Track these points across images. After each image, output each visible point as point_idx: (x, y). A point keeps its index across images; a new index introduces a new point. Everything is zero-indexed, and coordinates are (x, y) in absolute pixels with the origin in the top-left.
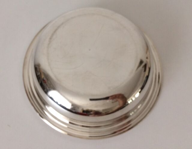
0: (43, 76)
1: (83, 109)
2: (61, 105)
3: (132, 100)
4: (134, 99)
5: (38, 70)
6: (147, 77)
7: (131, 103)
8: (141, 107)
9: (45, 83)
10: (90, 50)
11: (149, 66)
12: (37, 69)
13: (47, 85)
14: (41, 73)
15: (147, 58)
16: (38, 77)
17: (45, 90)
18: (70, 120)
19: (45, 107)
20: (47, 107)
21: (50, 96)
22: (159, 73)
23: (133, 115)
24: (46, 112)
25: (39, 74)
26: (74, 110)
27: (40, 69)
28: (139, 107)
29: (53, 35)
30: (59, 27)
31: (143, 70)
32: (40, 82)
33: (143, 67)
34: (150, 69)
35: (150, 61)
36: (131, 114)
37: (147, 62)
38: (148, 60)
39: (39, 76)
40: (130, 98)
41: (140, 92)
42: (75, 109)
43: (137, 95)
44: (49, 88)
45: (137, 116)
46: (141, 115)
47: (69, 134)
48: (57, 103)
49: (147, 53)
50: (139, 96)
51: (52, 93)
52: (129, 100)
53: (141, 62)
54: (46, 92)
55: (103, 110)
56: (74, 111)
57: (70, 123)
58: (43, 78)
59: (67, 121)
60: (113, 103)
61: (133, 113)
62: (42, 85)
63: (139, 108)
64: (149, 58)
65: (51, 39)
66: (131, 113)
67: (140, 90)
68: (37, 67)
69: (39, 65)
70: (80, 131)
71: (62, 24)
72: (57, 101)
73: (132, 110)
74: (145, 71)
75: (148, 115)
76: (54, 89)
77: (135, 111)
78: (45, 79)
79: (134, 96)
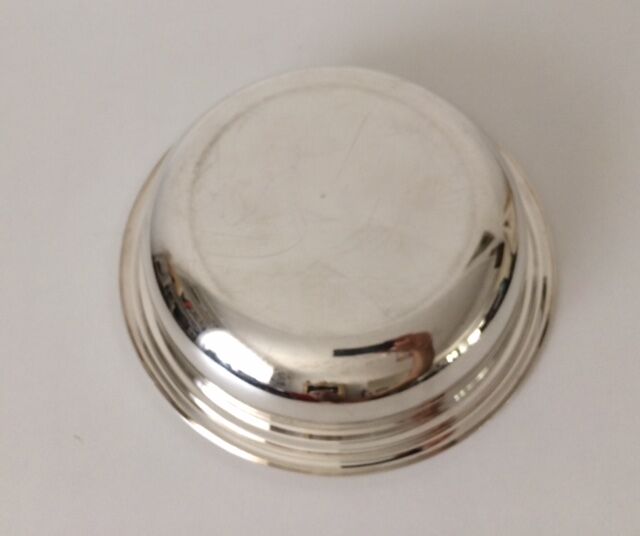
0: (181, 290)
1: (308, 382)
2: (240, 375)
3: (458, 351)
4: (463, 349)
5: (165, 269)
6: (507, 283)
7: (454, 360)
8: (486, 376)
9: (189, 307)
10: (323, 196)
11: (514, 252)
12: (161, 266)
13: (195, 314)
14: (173, 280)
15: (507, 224)
16: (167, 293)
17: (191, 330)
18: (272, 419)
19: (195, 385)
20: (199, 384)
21: (207, 348)
22: (545, 280)
23: (462, 399)
24: (198, 401)
25: (167, 281)
26: (281, 387)
27: (169, 266)
28: (481, 376)
29: (206, 153)
30: (225, 128)
31: (493, 263)
32: (173, 307)
33: (492, 253)
34: (514, 258)
35: (516, 235)
36: (456, 397)
37: (506, 235)
38: (510, 232)
39: (167, 287)
40: (454, 346)
41: (482, 329)
42: (283, 384)
43: (474, 336)
44: (201, 323)
45: (478, 404)
46: (488, 400)
47: (273, 464)
48: (229, 368)
49: (506, 208)
50: (479, 341)
51: (211, 339)
52: (450, 353)
53: (487, 239)
54: (193, 338)
55: (371, 383)
56: (280, 390)
57: (273, 428)
58: (183, 295)
59: (264, 425)
60: (399, 360)
61: (462, 393)
62: (178, 316)
63: (482, 380)
64: (512, 224)
65: (199, 164)
66: (457, 392)
67: (482, 323)
68: (161, 261)
69: (166, 256)
70: (303, 452)
71: (237, 118)
72: (228, 363)
73: (460, 384)
74: (498, 264)
75: (508, 402)
76: (217, 324)
77: (469, 387)
78: (188, 297)
79: (465, 340)
